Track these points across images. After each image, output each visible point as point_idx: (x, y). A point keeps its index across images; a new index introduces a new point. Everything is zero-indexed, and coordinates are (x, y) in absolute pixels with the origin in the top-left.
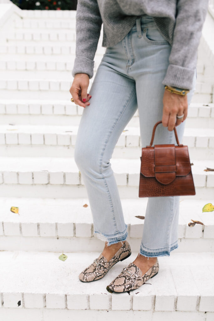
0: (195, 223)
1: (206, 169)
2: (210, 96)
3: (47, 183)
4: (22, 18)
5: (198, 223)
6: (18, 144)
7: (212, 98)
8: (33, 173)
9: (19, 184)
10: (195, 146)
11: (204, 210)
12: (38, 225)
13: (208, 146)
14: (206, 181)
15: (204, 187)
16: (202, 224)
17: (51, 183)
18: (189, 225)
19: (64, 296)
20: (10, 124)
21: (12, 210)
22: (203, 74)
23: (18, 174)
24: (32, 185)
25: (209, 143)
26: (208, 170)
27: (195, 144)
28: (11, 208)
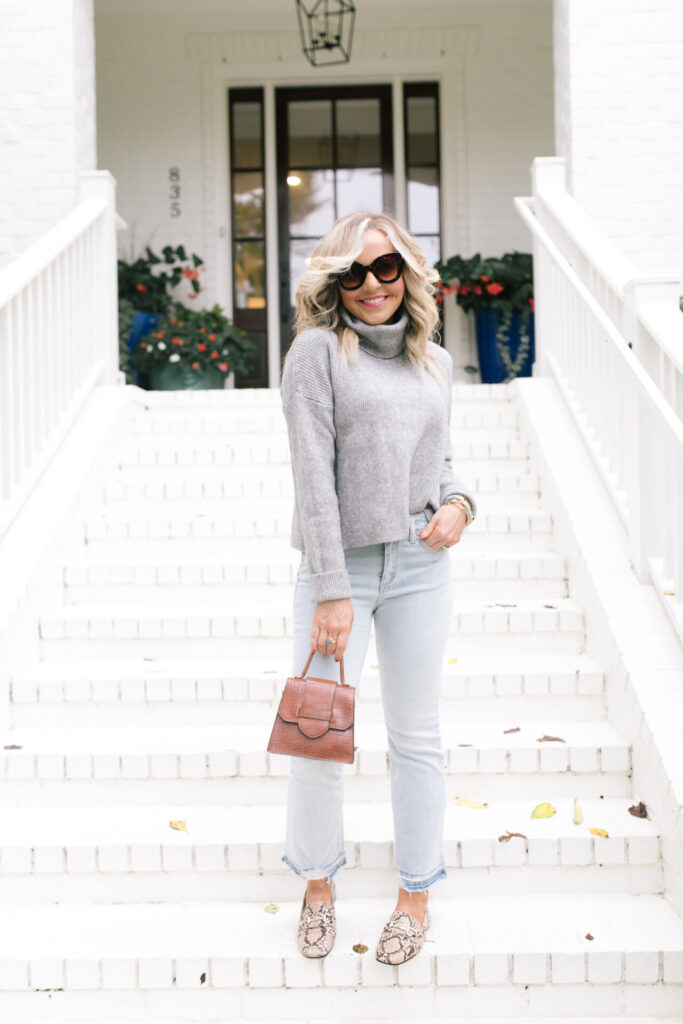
0: (512, 835)
1: (541, 737)
2: (563, 584)
3: (233, 774)
4: (147, 408)
5: (517, 835)
6: (171, 700)
7: (567, 586)
8: (207, 757)
9: (180, 778)
10: (523, 692)
11: (534, 815)
12: (226, 849)
13: (549, 691)
14: (540, 759)
15: (536, 772)
16: (524, 837)
17: (242, 773)
18: (500, 840)
19: (280, 961)
20: (146, 659)
21: (174, 826)
22: (551, 534)
23: (179, 758)
24: (206, 779)
25: (549, 685)
26: (547, 739)
27: (523, 688)
28: (171, 823)
